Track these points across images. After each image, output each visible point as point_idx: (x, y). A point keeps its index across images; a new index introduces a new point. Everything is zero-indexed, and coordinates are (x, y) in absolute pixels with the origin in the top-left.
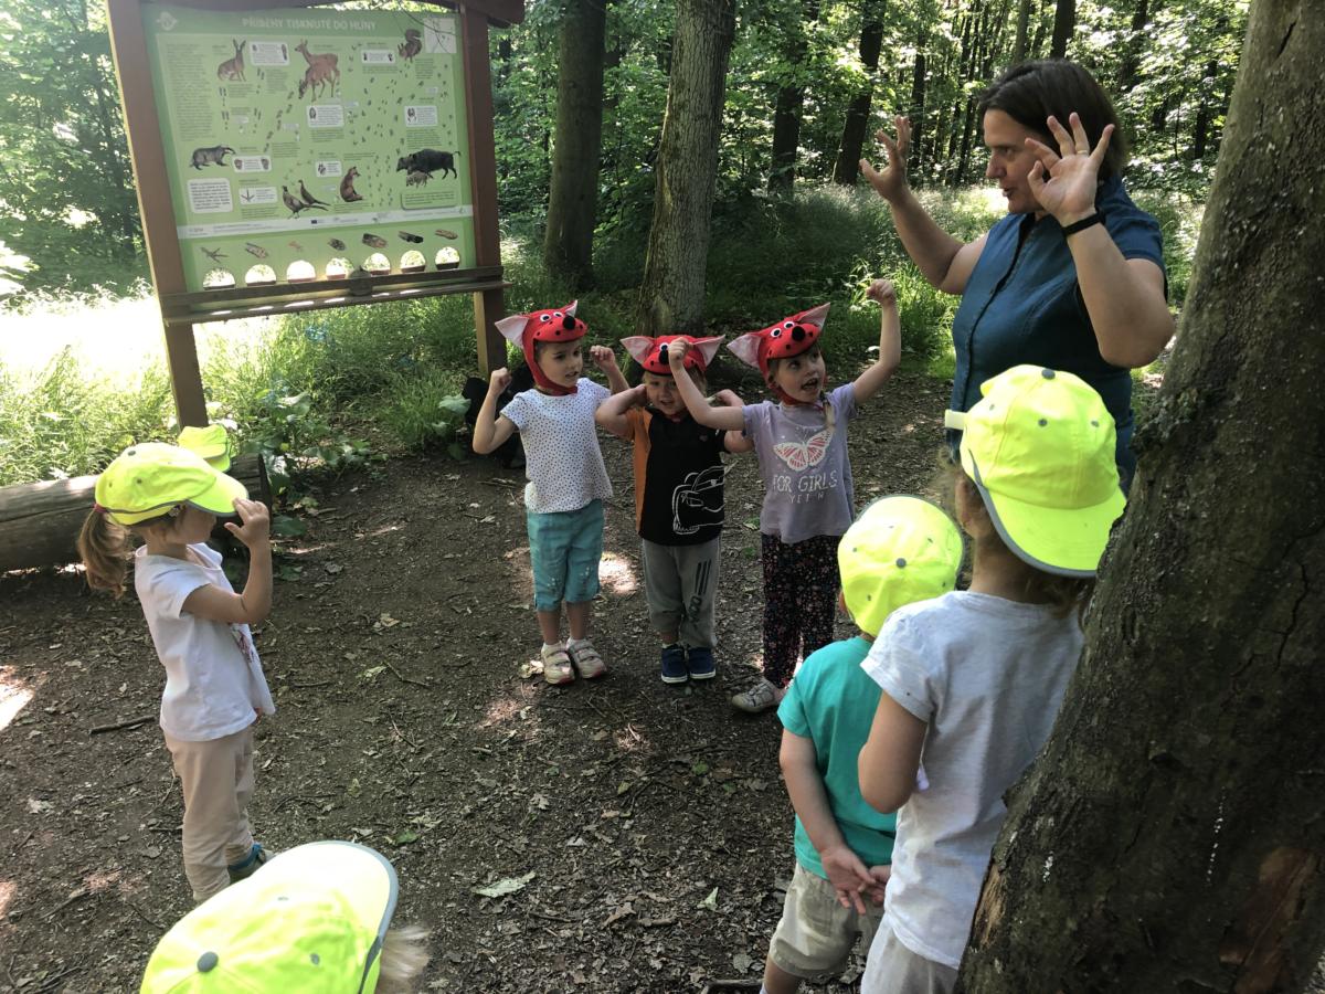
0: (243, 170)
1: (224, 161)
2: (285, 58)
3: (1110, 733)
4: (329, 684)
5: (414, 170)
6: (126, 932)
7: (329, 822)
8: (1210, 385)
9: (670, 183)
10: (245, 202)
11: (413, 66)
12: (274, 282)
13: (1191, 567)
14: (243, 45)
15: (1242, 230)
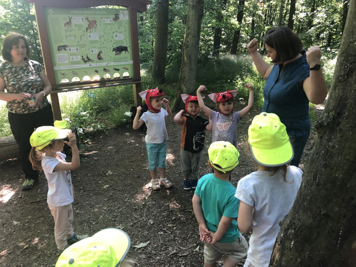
0: (71, 51)
1: (66, 49)
2: (82, 21)
3: (310, 207)
4: (94, 190)
5: (117, 51)
6: (39, 257)
7: (94, 227)
8: (338, 110)
9: (186, 54)
10: (71, 60)
11: (117, 23)
12: (79, 82)
13: (333, 161)
14: (71, 18)
15: (347, 67)
